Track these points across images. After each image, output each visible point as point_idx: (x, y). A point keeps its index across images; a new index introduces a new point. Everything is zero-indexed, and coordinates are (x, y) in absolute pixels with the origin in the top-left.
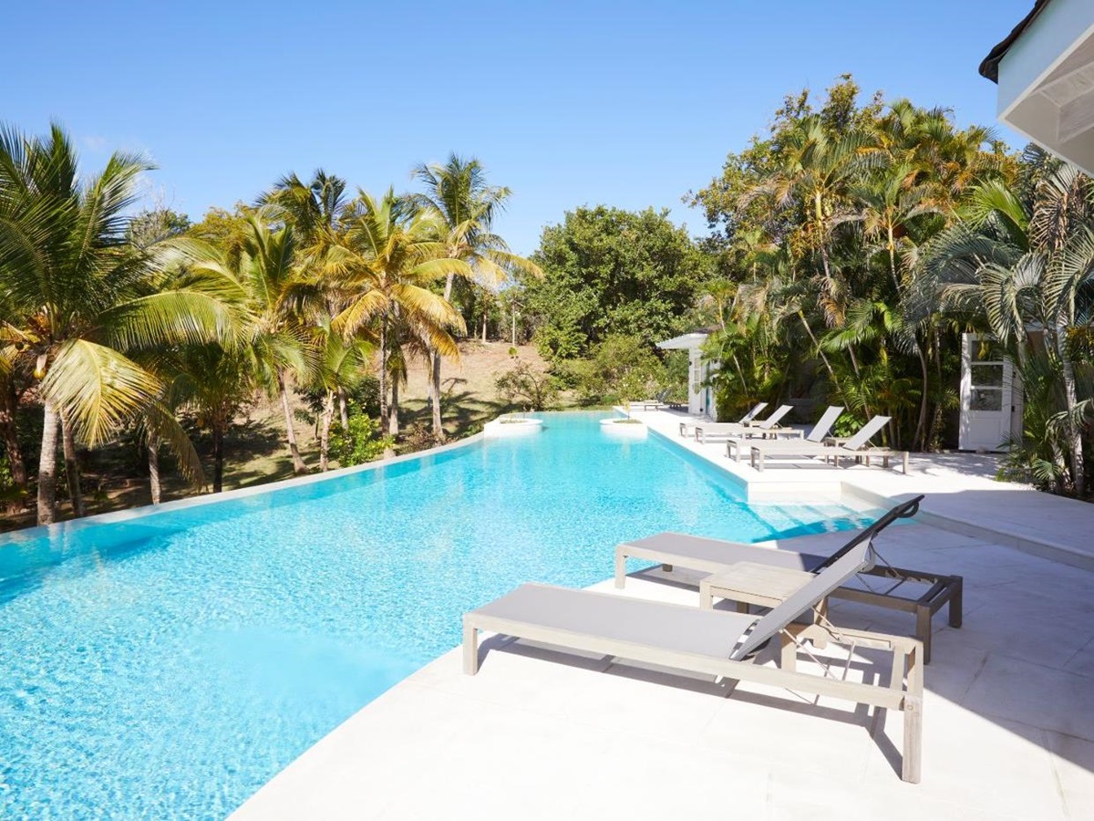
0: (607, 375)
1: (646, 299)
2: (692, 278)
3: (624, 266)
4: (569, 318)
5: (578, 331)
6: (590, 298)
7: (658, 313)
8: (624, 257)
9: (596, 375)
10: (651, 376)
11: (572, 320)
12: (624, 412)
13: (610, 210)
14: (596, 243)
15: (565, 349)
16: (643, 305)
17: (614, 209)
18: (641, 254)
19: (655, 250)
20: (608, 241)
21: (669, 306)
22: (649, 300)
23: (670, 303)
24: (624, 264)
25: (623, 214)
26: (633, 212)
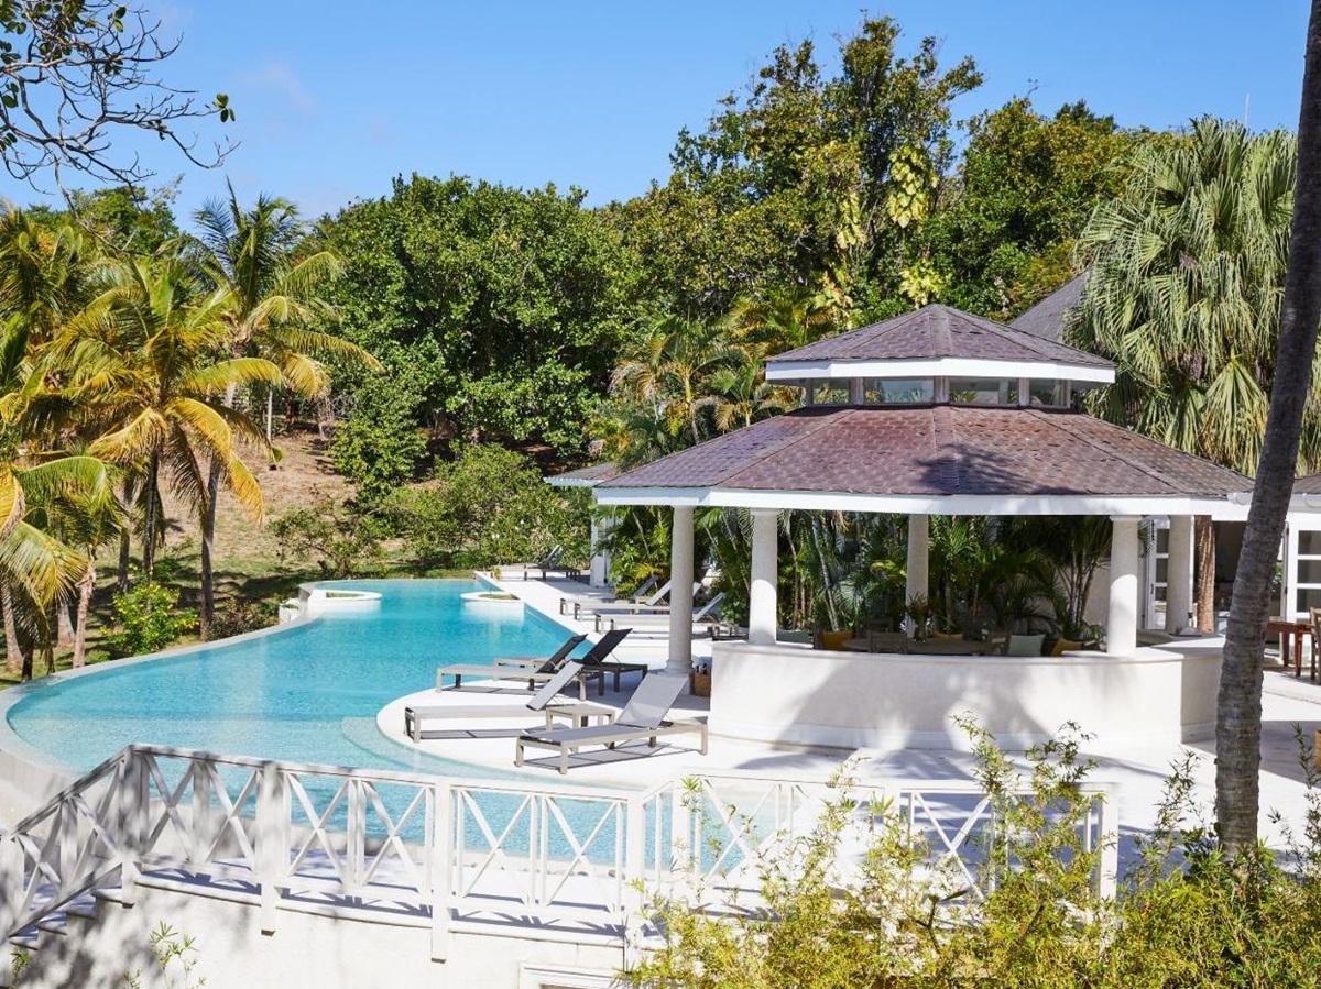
0: (463, 515)
1: (535, 361)
2: (626, 321)
3: (497, 299)
4: (396, 405)
5: (411, 429)
6: (431, 357)
7: (559, 388)
8: (497, 282)
9: (446, 517)
10: (539, 520)
11: (402, 408)
12: (493, 581)
13: (476, 186)
14: (447, 256)
15: (388, 462)
16: (532, 372)
17: (484, 185)
18: (529, 276)
19: (557, 267)
20: (470, 250)
21: (580, 376)
22: (543, 361)
23: (583, 369)
24: (496, 296)
25: (499, 194)
26: (516, 188)
